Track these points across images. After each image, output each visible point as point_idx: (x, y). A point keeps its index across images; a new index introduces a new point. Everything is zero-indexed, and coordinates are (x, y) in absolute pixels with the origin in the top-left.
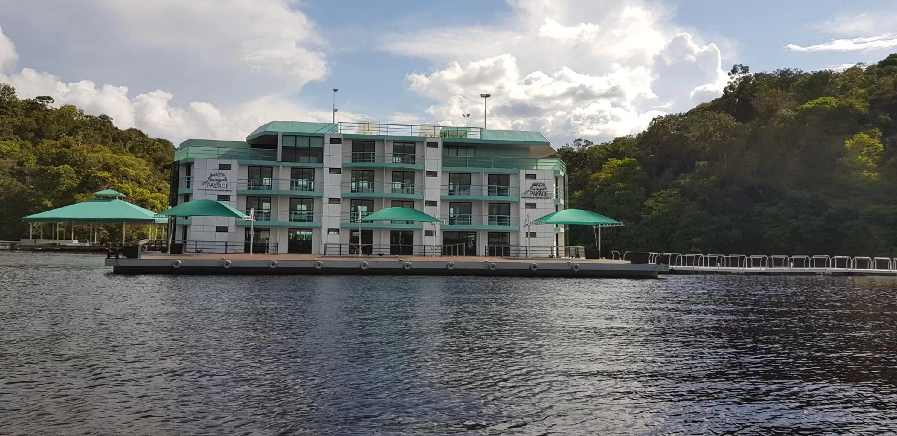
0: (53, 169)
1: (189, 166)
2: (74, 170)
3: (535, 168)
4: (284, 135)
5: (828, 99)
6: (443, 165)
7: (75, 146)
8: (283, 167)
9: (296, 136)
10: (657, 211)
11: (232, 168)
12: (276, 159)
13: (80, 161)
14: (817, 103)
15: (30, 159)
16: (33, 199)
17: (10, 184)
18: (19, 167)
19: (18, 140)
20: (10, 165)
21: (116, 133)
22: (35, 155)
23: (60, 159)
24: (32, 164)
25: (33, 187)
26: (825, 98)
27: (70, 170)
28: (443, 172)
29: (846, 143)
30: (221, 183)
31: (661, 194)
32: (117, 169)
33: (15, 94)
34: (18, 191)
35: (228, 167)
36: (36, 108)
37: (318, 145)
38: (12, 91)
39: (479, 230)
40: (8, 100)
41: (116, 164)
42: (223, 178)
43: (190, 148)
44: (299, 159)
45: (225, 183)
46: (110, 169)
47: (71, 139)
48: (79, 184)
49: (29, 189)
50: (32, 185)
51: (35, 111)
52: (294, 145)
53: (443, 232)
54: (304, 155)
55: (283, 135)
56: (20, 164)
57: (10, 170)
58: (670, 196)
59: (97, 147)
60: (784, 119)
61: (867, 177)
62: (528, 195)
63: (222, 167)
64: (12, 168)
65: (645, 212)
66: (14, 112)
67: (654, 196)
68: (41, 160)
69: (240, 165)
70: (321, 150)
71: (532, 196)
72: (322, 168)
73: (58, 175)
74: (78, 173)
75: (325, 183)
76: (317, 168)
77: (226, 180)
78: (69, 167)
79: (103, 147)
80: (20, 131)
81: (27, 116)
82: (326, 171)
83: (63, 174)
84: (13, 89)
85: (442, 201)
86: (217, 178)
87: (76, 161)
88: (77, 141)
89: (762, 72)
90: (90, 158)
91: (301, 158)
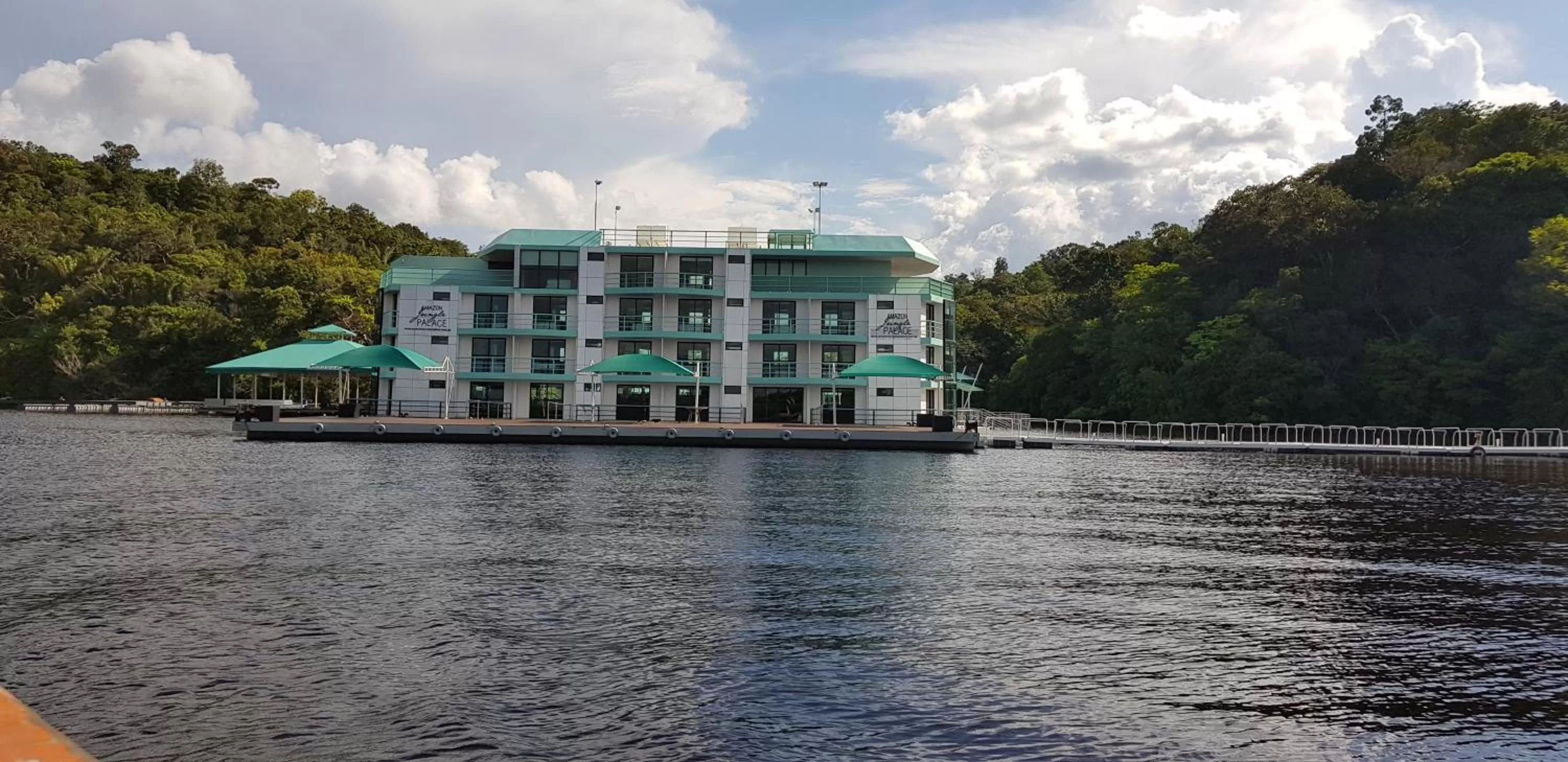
0: (269, 292)
1: (395, 295)
2: (300, 293)
3: (893, 291)
4: (523, 250)
5: (1512, 157)
6: (753, 289)
7: (304, 257)
8: (522, 295)
9: (540, 251)
10: (1204, 353)
11: (451, 298)
12: (512, 285)
13: (309, 279)
14: (1493, 164)
15: (238, 277)
16: (239, 339)
17: (207, 316)
18: (221, 290)
19: (223, 247)
20: (209, 287)
21: (373, 233)
22: (246, 270)
23: (280, 277)
24: (240, 285)
25: (239, 320)
26: (1509, 154)
27: (293, 294)
28: (752, 299)
29: (1530, 234)
30: (436, 319)
31: (1214, 323)
32: (364, 291)
33: (224, 176)
34: (218, 327)
35: (445, 296)
36: (251, 198)
37: (572, 264)
38: (218, 171)
39: (806, 385)
40: (213, 185)
41: (362, 283)
42: (438, 312)
43: (394, 270)
44: (546, 284)
45: (442, 318)
46: (355, 291)
47: (299, 246)
48: (306, 315)
49: (234, 323)
50: (239, 317)
51: (250, 202)
52: (537, 264)
53: (754, 388)
54: (552, 278)
55: (521, 250)
56: (224, 285)
57: (210, 295)
58: (1229, 327)
59: (338, 256)
60: (1434, 193)
61: (1557, 292)
62: (880, 332)
63: (438, 296)
64: (212, 292)
65: (1187, 354)
66: (219, 203)
67: (1202, 328)
68: (253, 280)
69: (463, 293)
70: (575, 270)
71: (887, 334)
72: (576, 296)
73: (276, 301)
74: (305, 298)
75: (579, 319)
76: (570, 295)
77: (443, 315)
78: (292, 289)
79: (346, 258)
80: (227, 234)
81: (239, 209)
82: (582, 299)
83: (282, 300)
84: (221, 168)
85: (751, 342)
86: (430, 311)
87: (303, 279)
88: (308, 248)
89: (1433, 106)
90: (323, 276)
91: (549, 282)
